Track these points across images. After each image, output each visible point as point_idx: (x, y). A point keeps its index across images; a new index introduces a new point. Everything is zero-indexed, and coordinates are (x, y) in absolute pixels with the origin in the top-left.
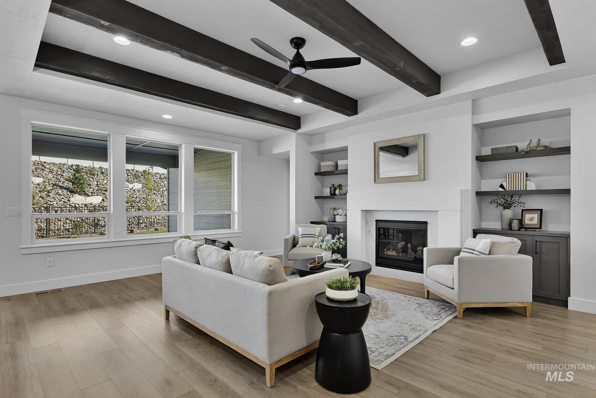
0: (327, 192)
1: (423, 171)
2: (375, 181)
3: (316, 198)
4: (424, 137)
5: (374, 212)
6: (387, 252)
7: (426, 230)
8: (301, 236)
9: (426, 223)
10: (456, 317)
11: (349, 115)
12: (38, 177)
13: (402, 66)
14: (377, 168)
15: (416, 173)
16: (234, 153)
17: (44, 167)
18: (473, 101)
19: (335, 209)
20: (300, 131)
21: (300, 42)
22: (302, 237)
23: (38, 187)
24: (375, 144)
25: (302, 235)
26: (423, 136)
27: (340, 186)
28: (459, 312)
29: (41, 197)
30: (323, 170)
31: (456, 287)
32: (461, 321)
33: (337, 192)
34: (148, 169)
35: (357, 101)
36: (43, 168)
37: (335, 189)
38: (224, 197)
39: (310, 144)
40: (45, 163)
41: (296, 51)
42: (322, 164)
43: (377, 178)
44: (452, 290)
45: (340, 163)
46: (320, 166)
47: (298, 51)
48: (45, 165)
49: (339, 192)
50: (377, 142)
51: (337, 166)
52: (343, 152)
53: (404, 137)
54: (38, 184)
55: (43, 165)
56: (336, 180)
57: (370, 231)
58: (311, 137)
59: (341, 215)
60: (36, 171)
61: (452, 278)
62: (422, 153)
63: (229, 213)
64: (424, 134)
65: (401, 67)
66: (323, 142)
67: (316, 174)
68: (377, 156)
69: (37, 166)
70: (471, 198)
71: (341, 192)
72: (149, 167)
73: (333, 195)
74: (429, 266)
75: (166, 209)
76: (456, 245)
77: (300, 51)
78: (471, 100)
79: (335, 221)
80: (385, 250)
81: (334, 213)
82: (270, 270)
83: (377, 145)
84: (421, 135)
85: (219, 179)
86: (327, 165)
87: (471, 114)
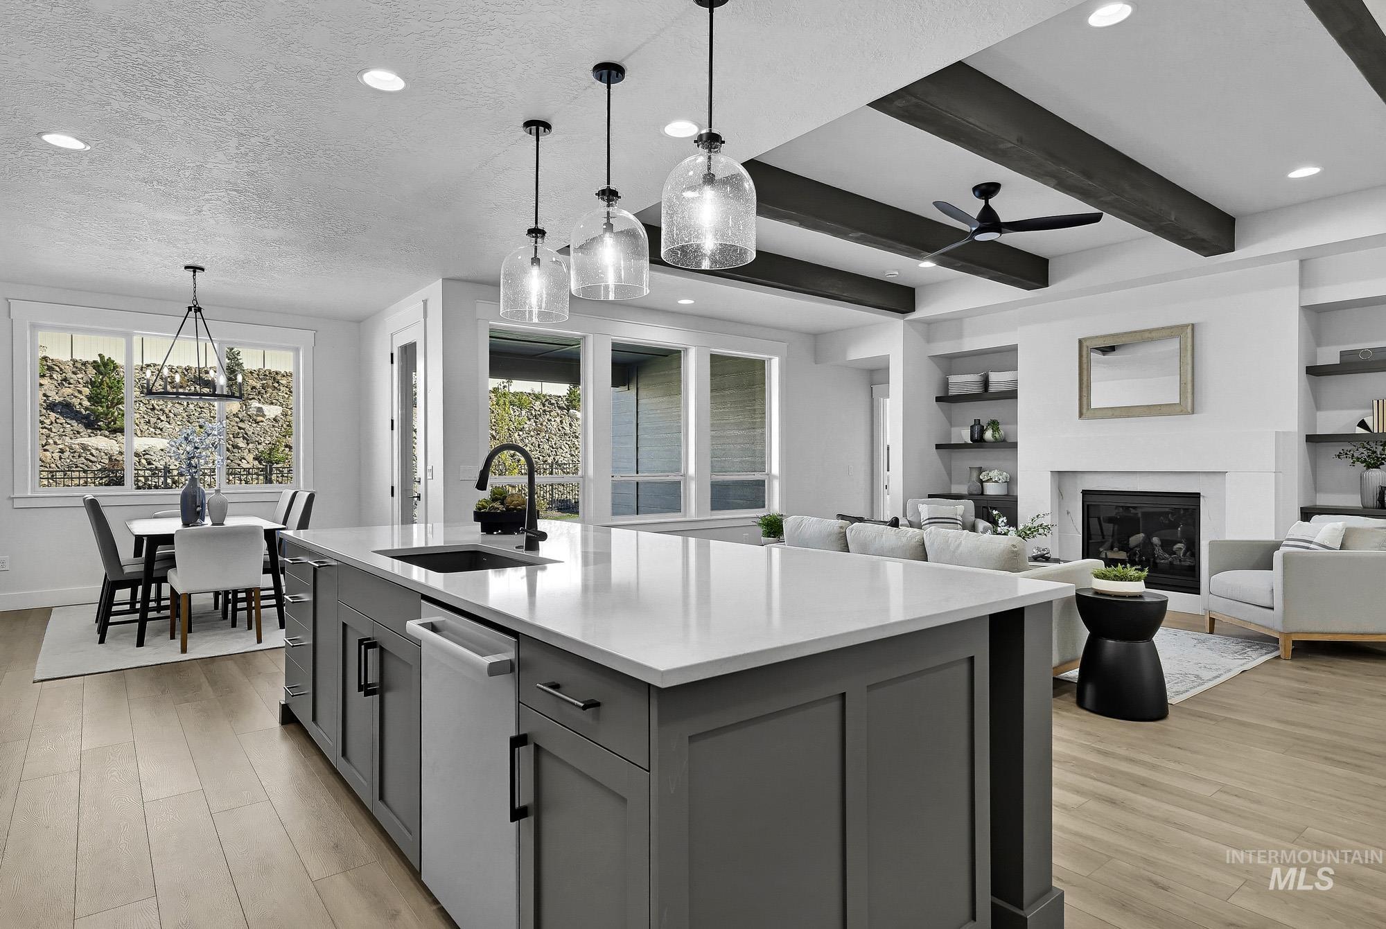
0: (965, 435)
1: (1189, 395)
2: (1081, 415)
3: (938, 447)
4: (1193, 330)
5: (1079, 476)
6: (1106, 554)
7: (1197, 511)
8: (927, 521)
9: (1196, 496)
10: (1278, 657)
11: (1029, 289)
12: (272, 403)
13: (1173, 219)
14: (1085, 389)
15: (1175, 399)
16: (770, 359)
17: (278, 382)
18: (1301, 261)
19: (981, 470)
20: (912, 316)
21: (992, 188)
22: (929, 523)
23: (277, 425)
24: (1080, 341)
25: (929, 519)
26: (1190, 328)
27: (994, 424)
28: (1286, 648)
29: (286, 446)
30: (953, 391)
31: (1278, 604)
32: (1289, 662)
33: (988, 435)
34: (502, 385)
35: (1048, 260)
36: (276, 385)
37: (982, 431)
38: (739, 447)
39: (929, 339)
40: (277, 373)
41: (982, 203)
42: (953, 379)
43: (1085, 409)
44: (1271, 611)
45: (994, 377)
46: (946, 385)
47: (987, 202)
48: (279, 377)
49: (993, 436)
50: (1085, 339)
51: (986, 383)
52: (1007, 356)
53: (1148, 330)
54: (275, 419)
55: (274, 379)
56: (984, 412)
57: (1068, 513)
58: (931, 328)
59: (996, 482)
60: (266, 392)
61: (1270, 589)
62: (1190, 361)
63: (758, 476)
64: (1193, 325)
65: (1172, 221)
66: (959, 336)
67: (938, 399)
68: (1085, 366)
69: (265, 382)
70: (1297, 447)
71: (997, 436)
72: (505, 380)
73: (978, 441)
74: (1213, 572)
75: (523, 471)
76: (1269, 535)
77: (991, 201)
78: (1298, 261)
79: (982, 494)
80: (1101, 550)
81: (981, 477)
82: (1013, 552)
83: (1085, 344)
84: (1187, 326)
85: (727, 410)
86: (964, 382)
87: (1297, 288)
